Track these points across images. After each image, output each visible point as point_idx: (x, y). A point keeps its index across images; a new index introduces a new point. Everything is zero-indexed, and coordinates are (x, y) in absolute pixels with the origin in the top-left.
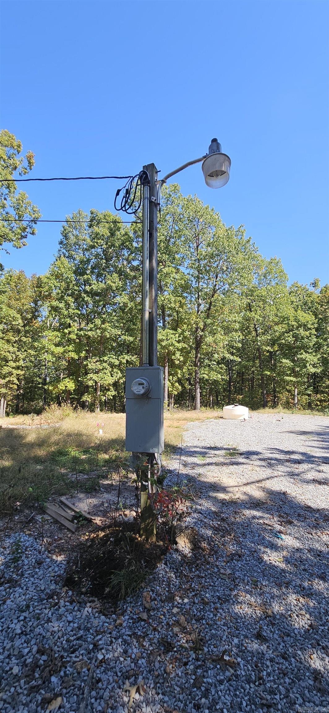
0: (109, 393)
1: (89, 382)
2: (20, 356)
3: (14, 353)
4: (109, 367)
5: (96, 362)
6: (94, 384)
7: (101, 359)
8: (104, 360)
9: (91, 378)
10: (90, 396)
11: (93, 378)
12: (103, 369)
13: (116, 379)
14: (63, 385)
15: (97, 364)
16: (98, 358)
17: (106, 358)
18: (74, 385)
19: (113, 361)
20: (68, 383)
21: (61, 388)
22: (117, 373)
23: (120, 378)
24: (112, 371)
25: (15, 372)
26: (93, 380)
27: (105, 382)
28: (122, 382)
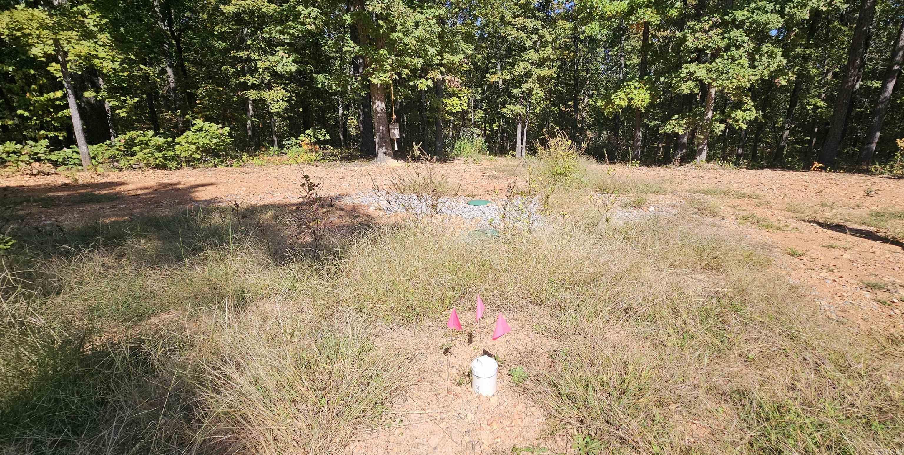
0: (739, 114)
1: (683, 87)
2: (548, 36)
3: (535, 31)
4: (746, 39)
5: (711, 29)
6: (696, 91)
7: (726, 17)
8: (734, 20)
9: (691, 74)
10: (683, 122)
11: (697, 74)
12: (727, 48)
13: (766, 73)
14: (623, 96)
15: (711, 33)
16: (716, 18)
17: (740, 15)
18: (648, 96)
19: (762, 18)
20: (635, 92)
21: (618, 102)
22: (771, 56)
23: (780, 71)
24: (757, 50)
25: (537, 72)
26: (696, 80)
27: (727, 83)
28: (784, 83)
